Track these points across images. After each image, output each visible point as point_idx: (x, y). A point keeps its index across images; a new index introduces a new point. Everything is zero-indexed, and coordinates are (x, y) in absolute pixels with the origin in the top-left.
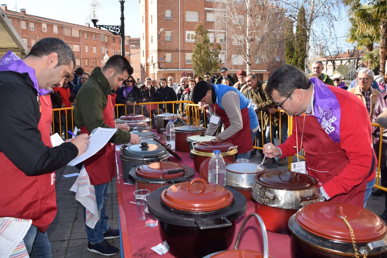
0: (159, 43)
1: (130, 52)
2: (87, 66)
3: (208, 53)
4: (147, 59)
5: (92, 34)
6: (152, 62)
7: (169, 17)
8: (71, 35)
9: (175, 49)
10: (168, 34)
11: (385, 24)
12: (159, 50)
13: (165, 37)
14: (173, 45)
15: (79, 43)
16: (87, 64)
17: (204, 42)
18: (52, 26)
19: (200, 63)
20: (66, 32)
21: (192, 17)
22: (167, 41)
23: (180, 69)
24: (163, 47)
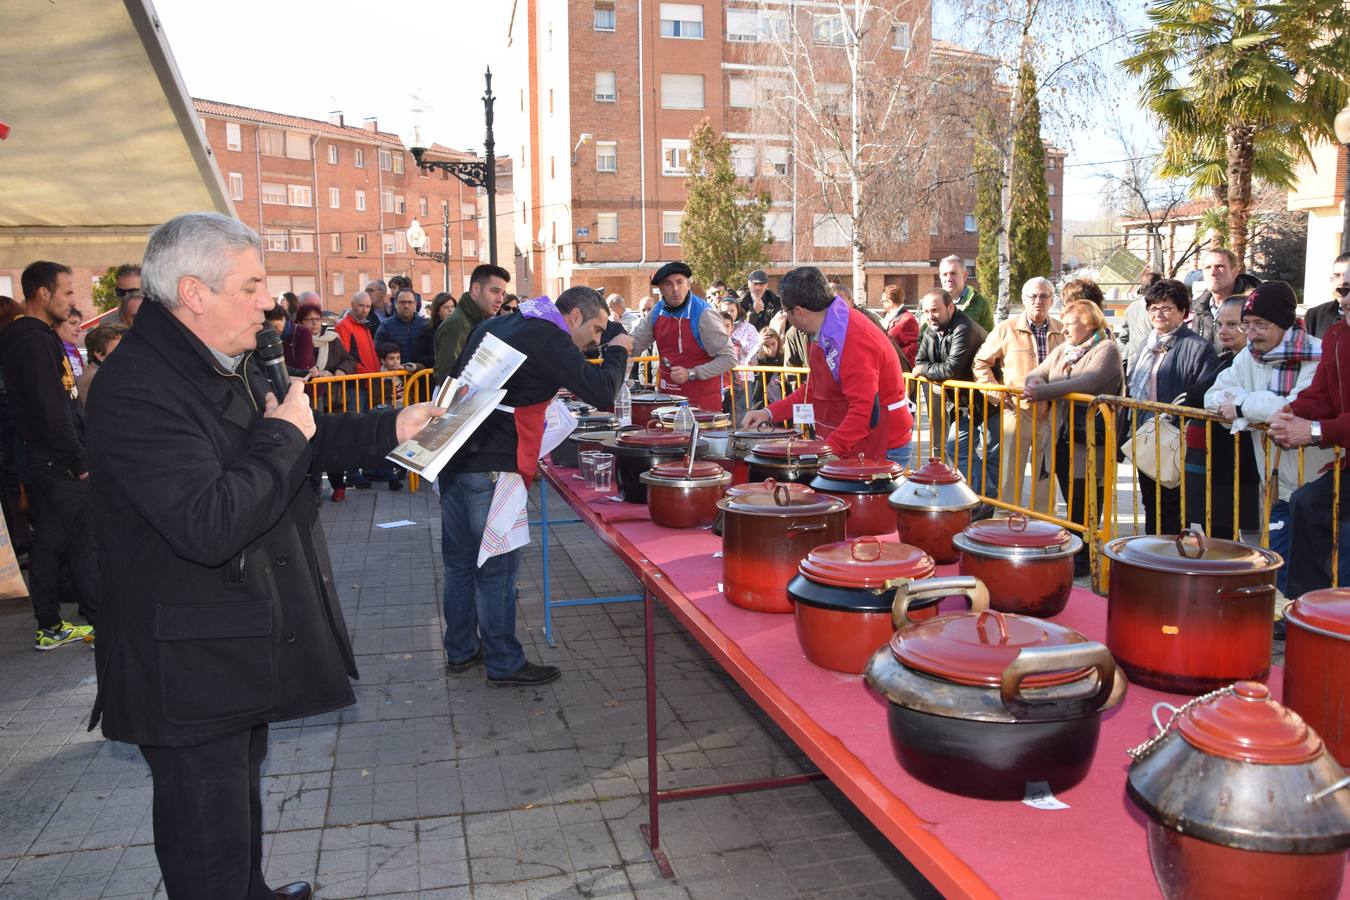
0: (576, 182)
1: (476, 205)
2: (338, 255)
3: (730, 216)
4: (535, 233)
5: (352, 149)
6: (554, 242)
7: (608, 97)
8: (285, 154)
9: (628, 199)
10: (606, 150)
11: (1238, 131)
12: (577, 204)
13: (595, 161)
14: (623, 185)
15: (309, 179)
16: (334, 250)
17: (718, 183)
18: (222, 125)
19: (707, 246)
20: (269, 145)
21: (682, 93)
22: (602, 173)
23: (646, 261)
24: (587, 191)
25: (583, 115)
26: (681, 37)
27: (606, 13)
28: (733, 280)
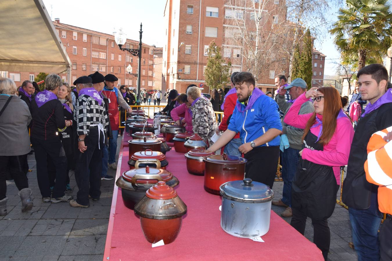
0: (179, 56)
1: (153, 61)
3: (220, 69)
4: (167, 70)
6: (172, 73)
7: (190, 32)
8: (99, 43)
9: (194, 62)
10: (188, 47)
11: (362, 52)
12: (179, 62)
13: (185, 51)
14: (193, 58)
15: (105, 51)
16: (112, 71)
17: (216, 58)
18: (82, 34)
19: (212, 77)
20: (95, 41)
21: (211, 33)
22: (187, 54)
23: (198, 80)
24: (182, 59)
25: (182, 37)
26: (212, 16)
27: (191, 9)
28: (219, 87)
